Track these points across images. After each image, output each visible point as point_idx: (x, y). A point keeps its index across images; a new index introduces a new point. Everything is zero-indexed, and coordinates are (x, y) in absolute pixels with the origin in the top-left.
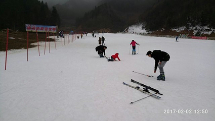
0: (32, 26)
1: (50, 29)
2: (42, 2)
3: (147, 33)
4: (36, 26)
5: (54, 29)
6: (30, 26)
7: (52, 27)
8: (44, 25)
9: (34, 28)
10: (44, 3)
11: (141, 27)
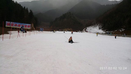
0: (11, 23)
1: (26, 26)
2: (25, 7)
3: (105, 32)
4: (14, 23)
5: (28, 26)
6: (9, 22)
7: (28, 25)
8: (22, 23)
9: (12, 25)
10: (26, 8)
11: (98, 27)
